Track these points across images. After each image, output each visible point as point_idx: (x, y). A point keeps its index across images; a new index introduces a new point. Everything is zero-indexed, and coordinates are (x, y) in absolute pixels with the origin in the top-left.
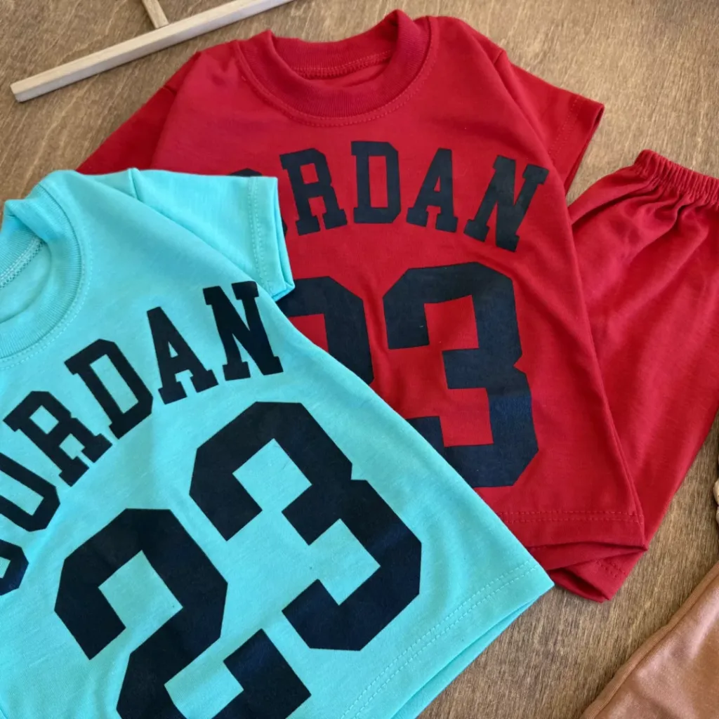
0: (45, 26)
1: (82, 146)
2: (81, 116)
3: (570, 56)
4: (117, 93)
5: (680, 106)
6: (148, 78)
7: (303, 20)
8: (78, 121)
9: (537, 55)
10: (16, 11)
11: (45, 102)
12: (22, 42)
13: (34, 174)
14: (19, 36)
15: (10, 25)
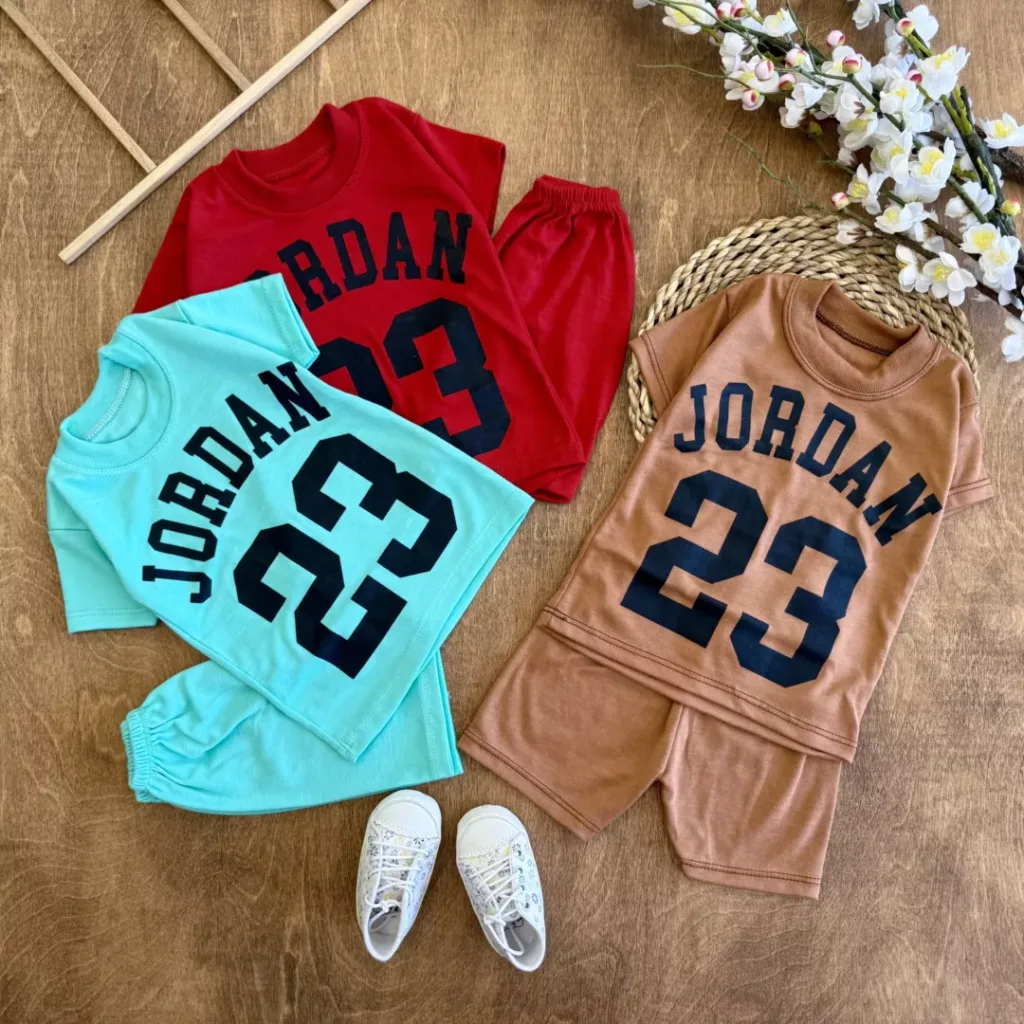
0: (60, 193)
1: (130, 286)
2: (118, 263)
3: (472, 100)
4: (138, 234)
5: (566, 120)
6: (156, 217)
7: (257, 128)
8: (118, 267)
9: (447, 107)
10: (31, 187)
11: (87, 257)
12: (48, 212)
13: (103, 319)
14: (44, 207)
15: (32, 200)
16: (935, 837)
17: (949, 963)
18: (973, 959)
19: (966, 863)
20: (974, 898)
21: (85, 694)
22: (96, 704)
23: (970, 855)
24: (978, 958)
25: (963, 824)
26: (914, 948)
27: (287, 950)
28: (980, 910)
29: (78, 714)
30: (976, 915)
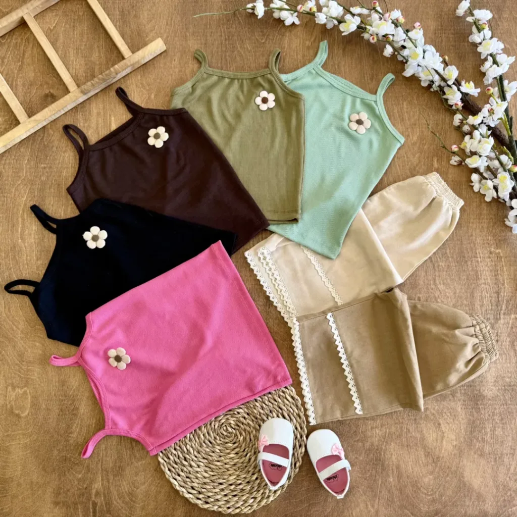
16: (372, 445)
17: (380, 501)
18: (391, 499)
19: (386, 456)
20: (390, 472)
21: (10, 388)
22: (14, 392)
23: (388, 453)
24: (393, 499)
25: (384, 439)
26: (365, 494)
27: (93, 499)
28: (393, 478)
29: (6, 396)
30: (391, 479)
